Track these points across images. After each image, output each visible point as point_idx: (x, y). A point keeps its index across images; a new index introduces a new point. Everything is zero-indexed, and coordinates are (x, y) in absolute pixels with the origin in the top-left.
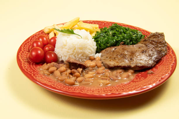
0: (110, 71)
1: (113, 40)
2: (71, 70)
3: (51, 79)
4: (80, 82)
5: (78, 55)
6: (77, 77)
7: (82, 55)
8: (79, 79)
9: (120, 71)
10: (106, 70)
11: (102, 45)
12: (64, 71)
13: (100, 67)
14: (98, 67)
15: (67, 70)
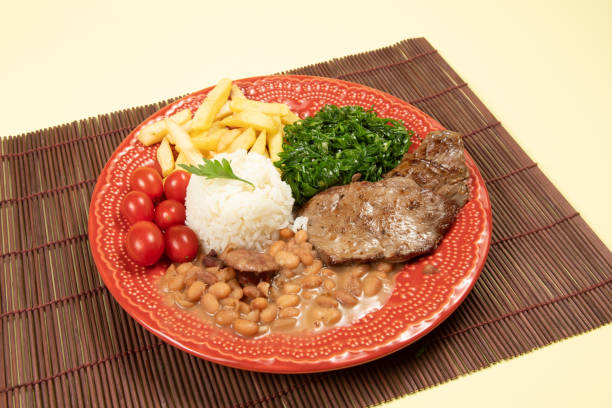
0: (334, 276)
1: (332, 168)
2: (242, 287)
3: (198, 320)
4: (270, 322)
5: (252, 234)
6: (261, 310)
7: (263, 234)
8: (266, 314)
9: (358, 270)
10: (326, 271)
11: (306, 185)
12: (227, 296)
13: (311, 264)
14: (305, 266)
15: (232, 290)
